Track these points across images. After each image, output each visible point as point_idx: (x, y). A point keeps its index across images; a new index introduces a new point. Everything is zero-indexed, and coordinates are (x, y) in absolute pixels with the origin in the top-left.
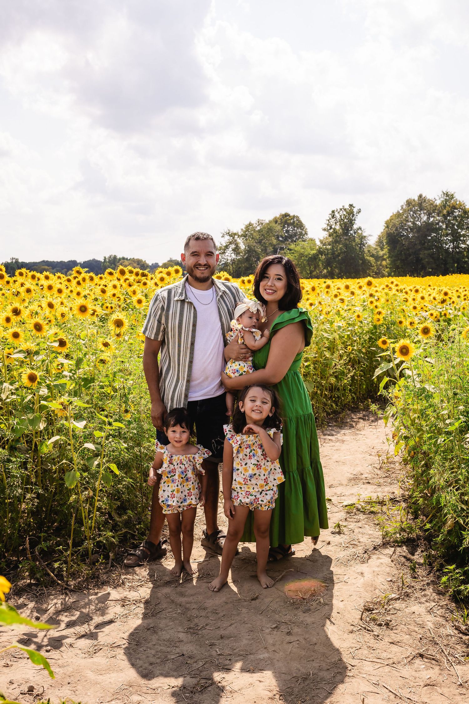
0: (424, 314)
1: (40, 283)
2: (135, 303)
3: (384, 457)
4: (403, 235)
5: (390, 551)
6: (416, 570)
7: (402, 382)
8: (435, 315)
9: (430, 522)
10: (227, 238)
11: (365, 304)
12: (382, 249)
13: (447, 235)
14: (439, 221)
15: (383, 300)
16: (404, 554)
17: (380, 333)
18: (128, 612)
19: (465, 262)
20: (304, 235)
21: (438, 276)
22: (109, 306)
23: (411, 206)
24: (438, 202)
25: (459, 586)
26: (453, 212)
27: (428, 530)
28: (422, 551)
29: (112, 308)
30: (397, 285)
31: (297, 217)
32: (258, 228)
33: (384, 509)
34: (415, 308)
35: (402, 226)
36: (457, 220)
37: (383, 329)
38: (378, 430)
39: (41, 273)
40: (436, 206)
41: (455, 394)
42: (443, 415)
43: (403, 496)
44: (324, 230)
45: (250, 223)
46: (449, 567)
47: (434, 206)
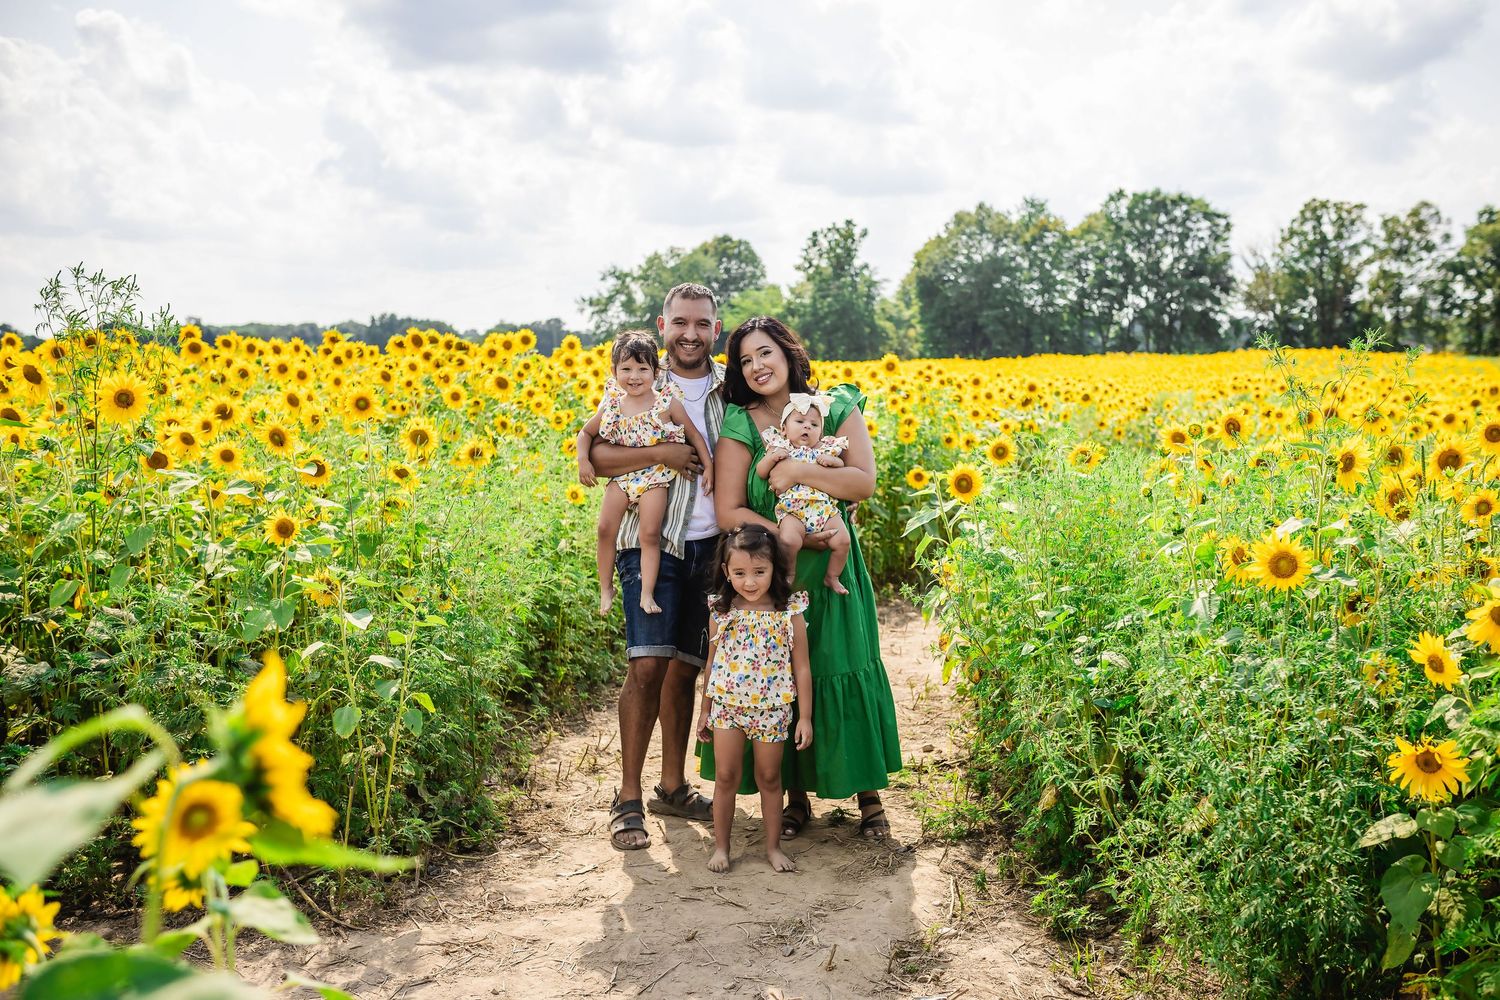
0: (992, 425)
1: (264, 359)
2: (447, 400)
3: (920, 688)
4: (949, 280)
5: (937, 853)
6: (987, 887)
7: (957, 543)
8: (1012, 428)
9: (1010, 800)
10: (612, 282)
11: (883, 404)
12: (908, 305)
13: (1031, 280)
14: (1017, 254)
15: (916, 398)
16: (963, 859)
17: (911, 459)
18: (456, 964)
19: (1065, 333)
20: (759, 278)
21: (1015, 357)
22: (398, 405)
23: (962, 226)
24: (1015, 218)
25: (1065, 911)
26: (1041, 238)
27: (1007, 813)
28: (996, 854)
29: (403, 408)
30: (940, 372)
31: (746, 243)
32: (672, 264)
33: (925, 779)
34: (976, 414)
35: (946, 263)
36: (1049, 253)
37: (917, 452)
38: (909, 640)
39: (266, 339)
40: (1011, 225)
41: (1055, 564)
42: (1032, 602)
43: (958, 756)
44: (798, 268)
45: (656, 254)
46: (1047, 877)
47: (1006, 226)
